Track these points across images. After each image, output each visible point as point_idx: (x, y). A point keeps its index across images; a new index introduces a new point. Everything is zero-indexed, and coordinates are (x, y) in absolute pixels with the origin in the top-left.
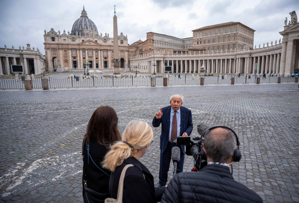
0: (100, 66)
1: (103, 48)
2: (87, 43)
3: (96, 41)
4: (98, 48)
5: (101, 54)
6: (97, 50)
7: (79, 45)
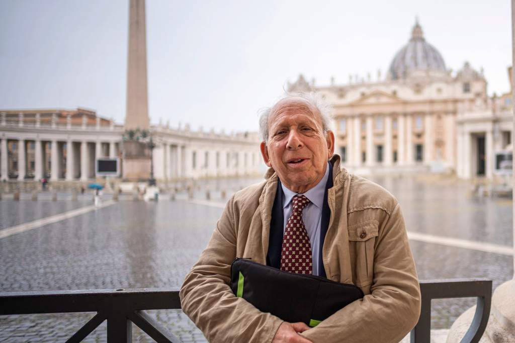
0: (401, 156)
1: (410, 109)
2: (372, 100)
3: (395, 93)
4: (399, 109)
5: (405, 127)
6: (394, 116)
7: (352, 105)
